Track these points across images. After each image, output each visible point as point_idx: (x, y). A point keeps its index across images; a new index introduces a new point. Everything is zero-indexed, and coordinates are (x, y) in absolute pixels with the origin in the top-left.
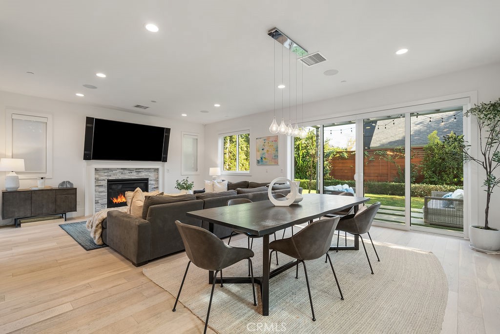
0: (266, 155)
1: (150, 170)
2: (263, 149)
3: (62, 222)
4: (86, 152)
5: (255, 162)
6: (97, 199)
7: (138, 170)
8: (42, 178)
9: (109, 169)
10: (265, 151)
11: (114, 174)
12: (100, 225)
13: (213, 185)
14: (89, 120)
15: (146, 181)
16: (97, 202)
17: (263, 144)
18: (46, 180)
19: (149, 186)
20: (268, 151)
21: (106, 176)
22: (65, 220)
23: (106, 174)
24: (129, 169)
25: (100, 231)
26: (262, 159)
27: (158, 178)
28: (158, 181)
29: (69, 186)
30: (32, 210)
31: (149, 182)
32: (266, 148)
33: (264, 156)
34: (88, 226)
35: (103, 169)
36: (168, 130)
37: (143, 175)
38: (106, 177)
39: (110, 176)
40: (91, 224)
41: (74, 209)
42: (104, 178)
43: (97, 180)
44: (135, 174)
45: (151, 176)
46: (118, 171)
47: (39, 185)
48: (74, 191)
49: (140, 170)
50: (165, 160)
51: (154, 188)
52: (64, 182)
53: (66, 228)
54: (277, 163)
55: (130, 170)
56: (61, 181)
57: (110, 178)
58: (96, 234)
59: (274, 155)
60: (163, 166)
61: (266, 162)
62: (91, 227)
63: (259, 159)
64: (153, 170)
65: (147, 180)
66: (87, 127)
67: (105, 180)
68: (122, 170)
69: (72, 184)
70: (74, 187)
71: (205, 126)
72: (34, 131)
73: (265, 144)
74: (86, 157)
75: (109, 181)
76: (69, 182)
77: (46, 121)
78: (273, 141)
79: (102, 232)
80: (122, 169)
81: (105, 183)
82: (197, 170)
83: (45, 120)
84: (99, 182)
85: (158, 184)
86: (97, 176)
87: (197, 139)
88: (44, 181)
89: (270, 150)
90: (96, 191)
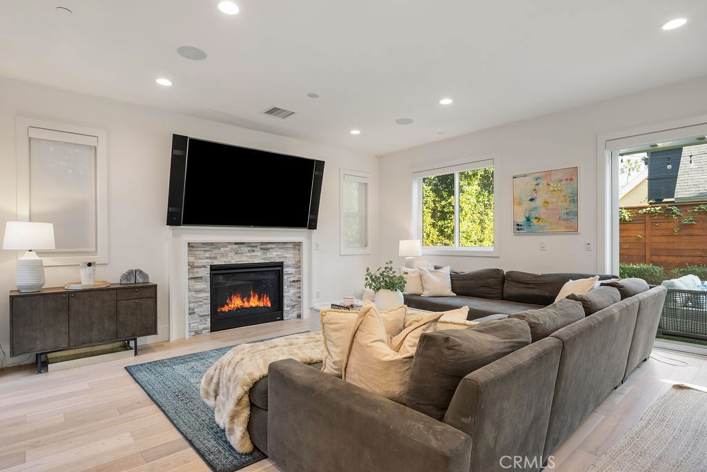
0: (542, 212)
1: (286, 246)
2: (532, 200)
3: (129, 358)
4: (172, 209)
5: (510, 227)
6: (192, 305)
7: (264, 246)
8: (90, 265)
9: (212, 244)
10: (539, 202)
11: (223, 255)
12: (246, 399)
13: (421, 276)
14: (178, 141)
15: (279, 268)
16: (192, 313)
17: (533, 187)
18: (98, 268)
19: (285, 277)
20: (546, 202)
21: (208, 258)
22: (136, 354)
23: (207, 255)
24: (249, 244)
25: (246, 413)
26: (528, 219)
27: (299, 262)
28: (299, 267)
29: (140, 280)
30: (71, 334)
31: (285, 270)
32: (542, 197)
33: (534, 214)
34: (207, 393)
35: (203, 244)
36: (321, 165)
37: (273, 256)
38: (208, 261)
39: (215, 258)
40: (213, 386)
41: (152, 329)
42: (206, 261)
43: (192, 266)
44: (259, 254)
45: (288, 257)
46: (230, 247)
47: (84, 279)
48: (152, 290)
49: (269, 246)
50: (313, 226)
51: (294, 281)
52: (130, 273)
53: (143, 376)
54: (574, 230)
55: (252, 246)
56: (125, 271)
57: (216, 263)
58: (236, 420)
59: (564, 211)
60: (310, 238)
61: (541, 228)
62: (212, 394)
63: (521, 220)
64: (291, 246)
65: (281, 265)
66: (174, 157)
67: (205, 267)
68: (237, 246)
69: (145, 276)
70: (152, 281)
71: (380, 158)
72: (70, 171)
73: (537, 188)
74: (172, 220)
75: (213, 268)
76: (141, 272)
77: (95, 144)
78: (561, 181)
79: (250, 418)
80: (236, 243)
81: (206, 273)
82: (366, 246)
83: (92, 142)
84: (196, 270)
85: (300, 273)
86: (192, 259)
87: (366, 184)
88: (94, 270)
89: (554, 200)
90: (190, 291)
